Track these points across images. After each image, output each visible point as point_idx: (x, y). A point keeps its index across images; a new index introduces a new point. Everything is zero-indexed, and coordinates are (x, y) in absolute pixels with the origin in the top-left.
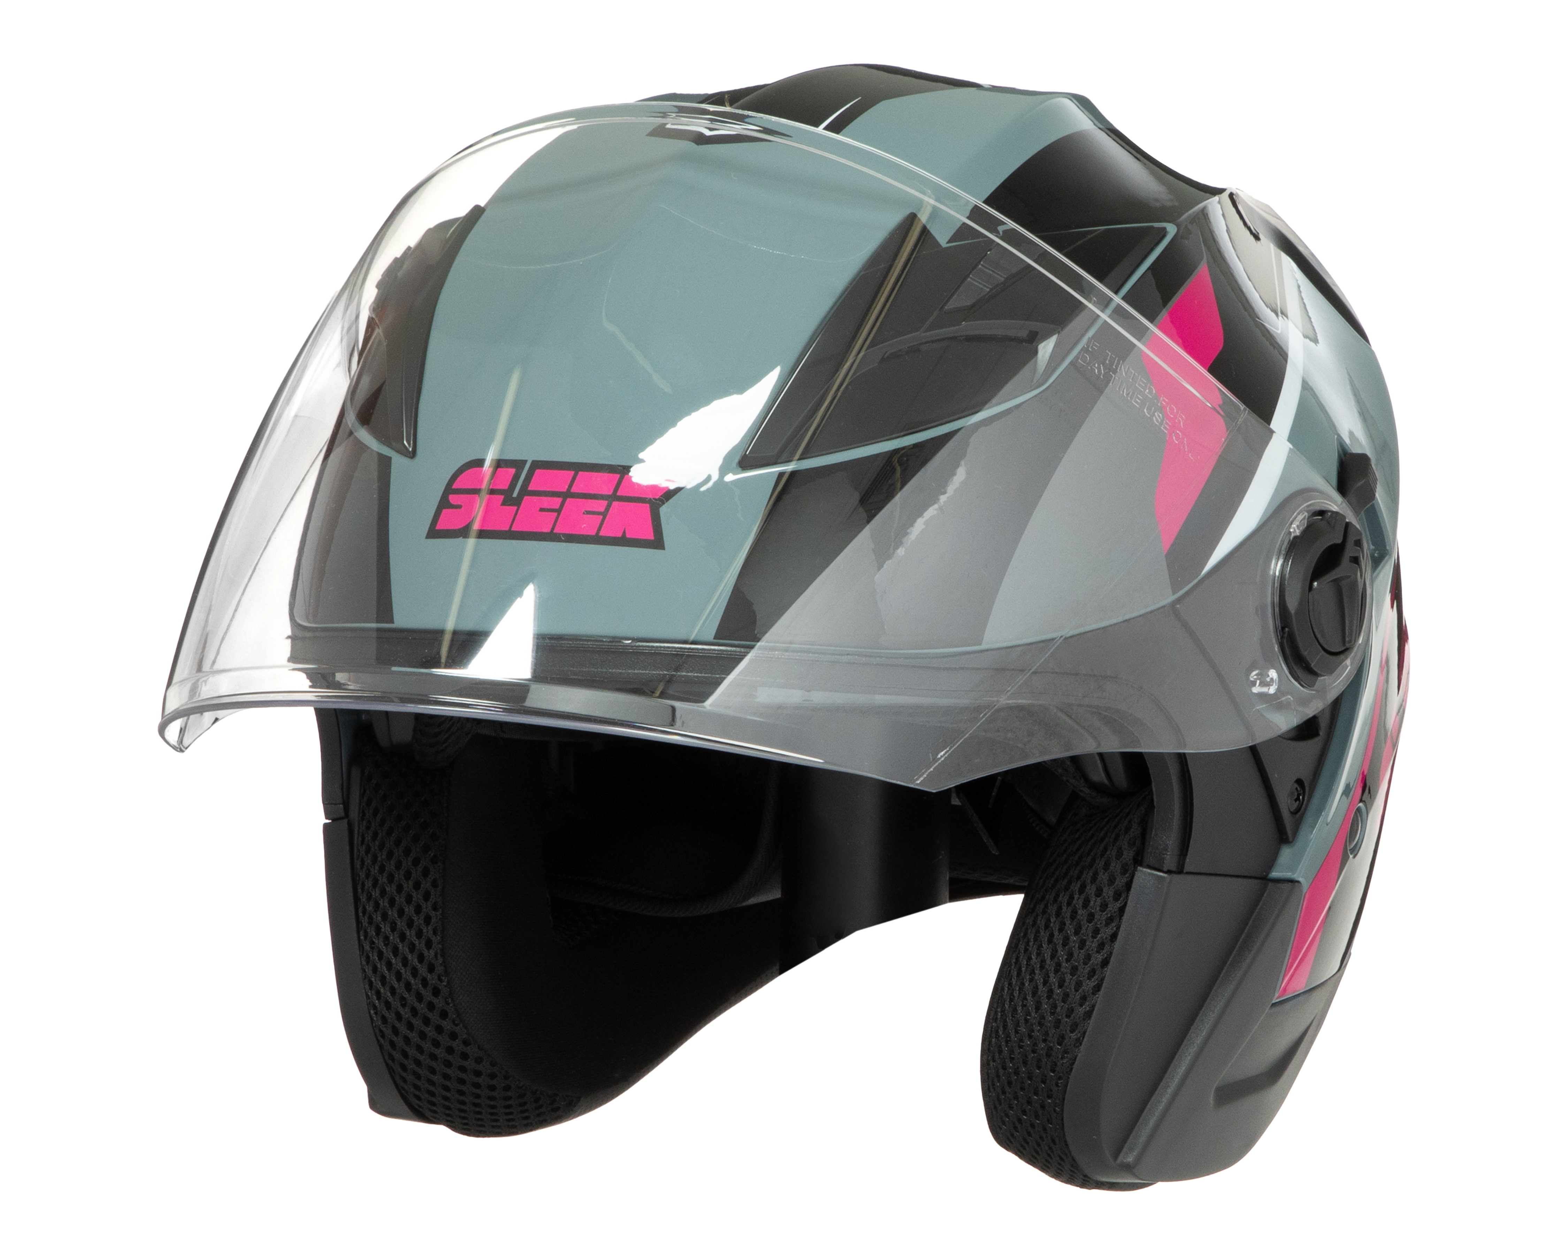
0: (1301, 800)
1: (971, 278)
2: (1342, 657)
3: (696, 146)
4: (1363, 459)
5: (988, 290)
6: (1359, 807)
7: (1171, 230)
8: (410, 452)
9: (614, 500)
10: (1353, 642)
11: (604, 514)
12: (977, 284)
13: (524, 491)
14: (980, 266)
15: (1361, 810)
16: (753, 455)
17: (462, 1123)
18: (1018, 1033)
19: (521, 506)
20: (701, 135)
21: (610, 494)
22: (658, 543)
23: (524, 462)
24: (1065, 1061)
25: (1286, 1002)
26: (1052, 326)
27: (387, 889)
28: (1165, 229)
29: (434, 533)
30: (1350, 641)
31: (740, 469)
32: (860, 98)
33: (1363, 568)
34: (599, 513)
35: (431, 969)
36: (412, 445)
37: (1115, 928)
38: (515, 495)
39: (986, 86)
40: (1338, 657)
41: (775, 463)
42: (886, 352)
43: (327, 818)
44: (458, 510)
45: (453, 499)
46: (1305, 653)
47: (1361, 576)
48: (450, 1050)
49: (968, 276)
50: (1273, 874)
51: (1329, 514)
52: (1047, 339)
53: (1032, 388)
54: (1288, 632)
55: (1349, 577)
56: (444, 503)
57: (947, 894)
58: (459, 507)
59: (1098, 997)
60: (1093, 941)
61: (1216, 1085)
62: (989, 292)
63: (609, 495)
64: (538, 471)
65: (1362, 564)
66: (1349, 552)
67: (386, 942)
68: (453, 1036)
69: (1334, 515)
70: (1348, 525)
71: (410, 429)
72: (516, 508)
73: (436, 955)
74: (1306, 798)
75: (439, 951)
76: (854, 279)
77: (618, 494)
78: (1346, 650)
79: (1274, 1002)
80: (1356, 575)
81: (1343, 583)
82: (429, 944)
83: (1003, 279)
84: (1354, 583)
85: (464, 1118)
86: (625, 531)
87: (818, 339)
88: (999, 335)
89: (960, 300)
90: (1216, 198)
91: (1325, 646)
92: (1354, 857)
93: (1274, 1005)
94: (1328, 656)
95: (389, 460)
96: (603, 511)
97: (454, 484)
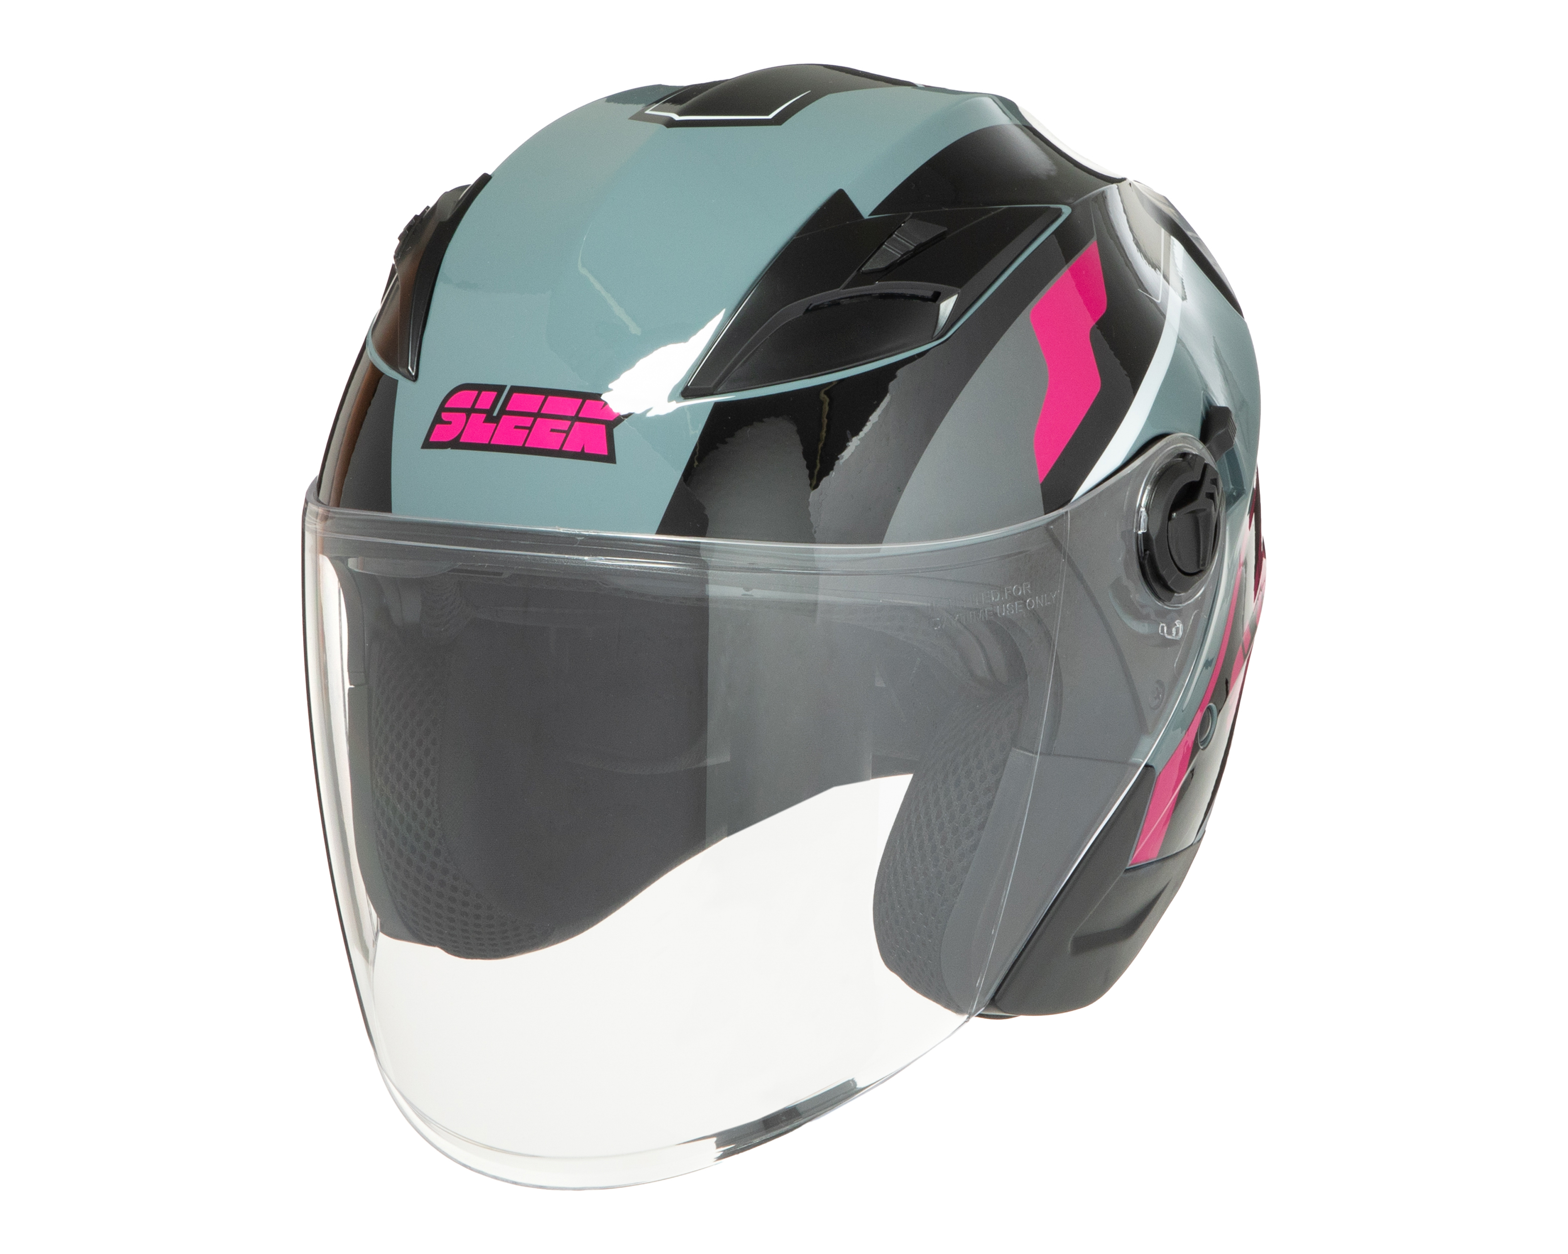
0: (1161, 698)
1: (886, 245)
2: (1196, 577)
3: (666, 128)
4: (1225, 411)
5: (899, 256)
6: (1210, 706)
7: (1066, 211)
8: (412, 376)
9: (576, 421)
10: (1206, 565)
11: (567, 433)
12: (891, 251)
13: (503, 411)
14: (894, 236)
15: (1212, 708)
16: (693, 387)
17: (453, 946)
18: (906, 880)
19: (500, 423)
20: (671, 119)
21: (573, 415)
22: (610, 458)
23: (504, 387)
24: (944, 907)
25: (1140, 869)
26: (955, 288)
27: (395, 745)
28: (1060, 209)
29: (428, 444)
30: (1204, 565)
31: (682, 398)
32: (810, 91)
33: (1218, 502)
34: (564, 432)
35: (428, 813)
36: (415, 370)
37: (991, 797)
38: (495, 414)
39: (919, 86)
40: (1192, 577)
41: (711, 394)
42: (811, 305)
43: (351, 684)
44: (449, 425)
45: (444, 416)
46: (1164, 573)
47: (1215, 509)
48: (442, 883)
49: (883, 244)
50: (1133, 759)
51: (1190, 456)
52: (948, 299)
53: (934, 339)
54: (1149, 554)
55: (1205, 510)
56: (437, 420)
57: (870, 772)
58: (450, 423)
59: (974, 856)
60: (972, 807)
61: (1074, 935)
62: (900, 258)
63: (572, 417)
64: (515, 395)
65: (1217, 501)
66: (1206, 488)
67: (393, 790)
68: (445, 871)
69: (1194, 458)
70: (1206, 466)
71: (415, 357)
72: (495, 424)
73: (432, 803)
74: (1165, 697)
75: (435, 799)
76: (787, 243)
77: (579, 416)
78: (1201, 571)
79: (1127, 868)
80: (1211, 508)
81: (1200, 515)
82: (427, 793)
83: (913, 247)
84: (1208, 516)
85: (455, 942)
86: (584, 447)
87: (753, 291)
88: (907, 294)
89: (875, 263)
90: (1115, 186)
91: (1181, 568)
92: (1204, 749)
93: (1127, 871)
94: (1183, 576)
95: (395, 382)
96: (566, 429)
97: (447, 404)
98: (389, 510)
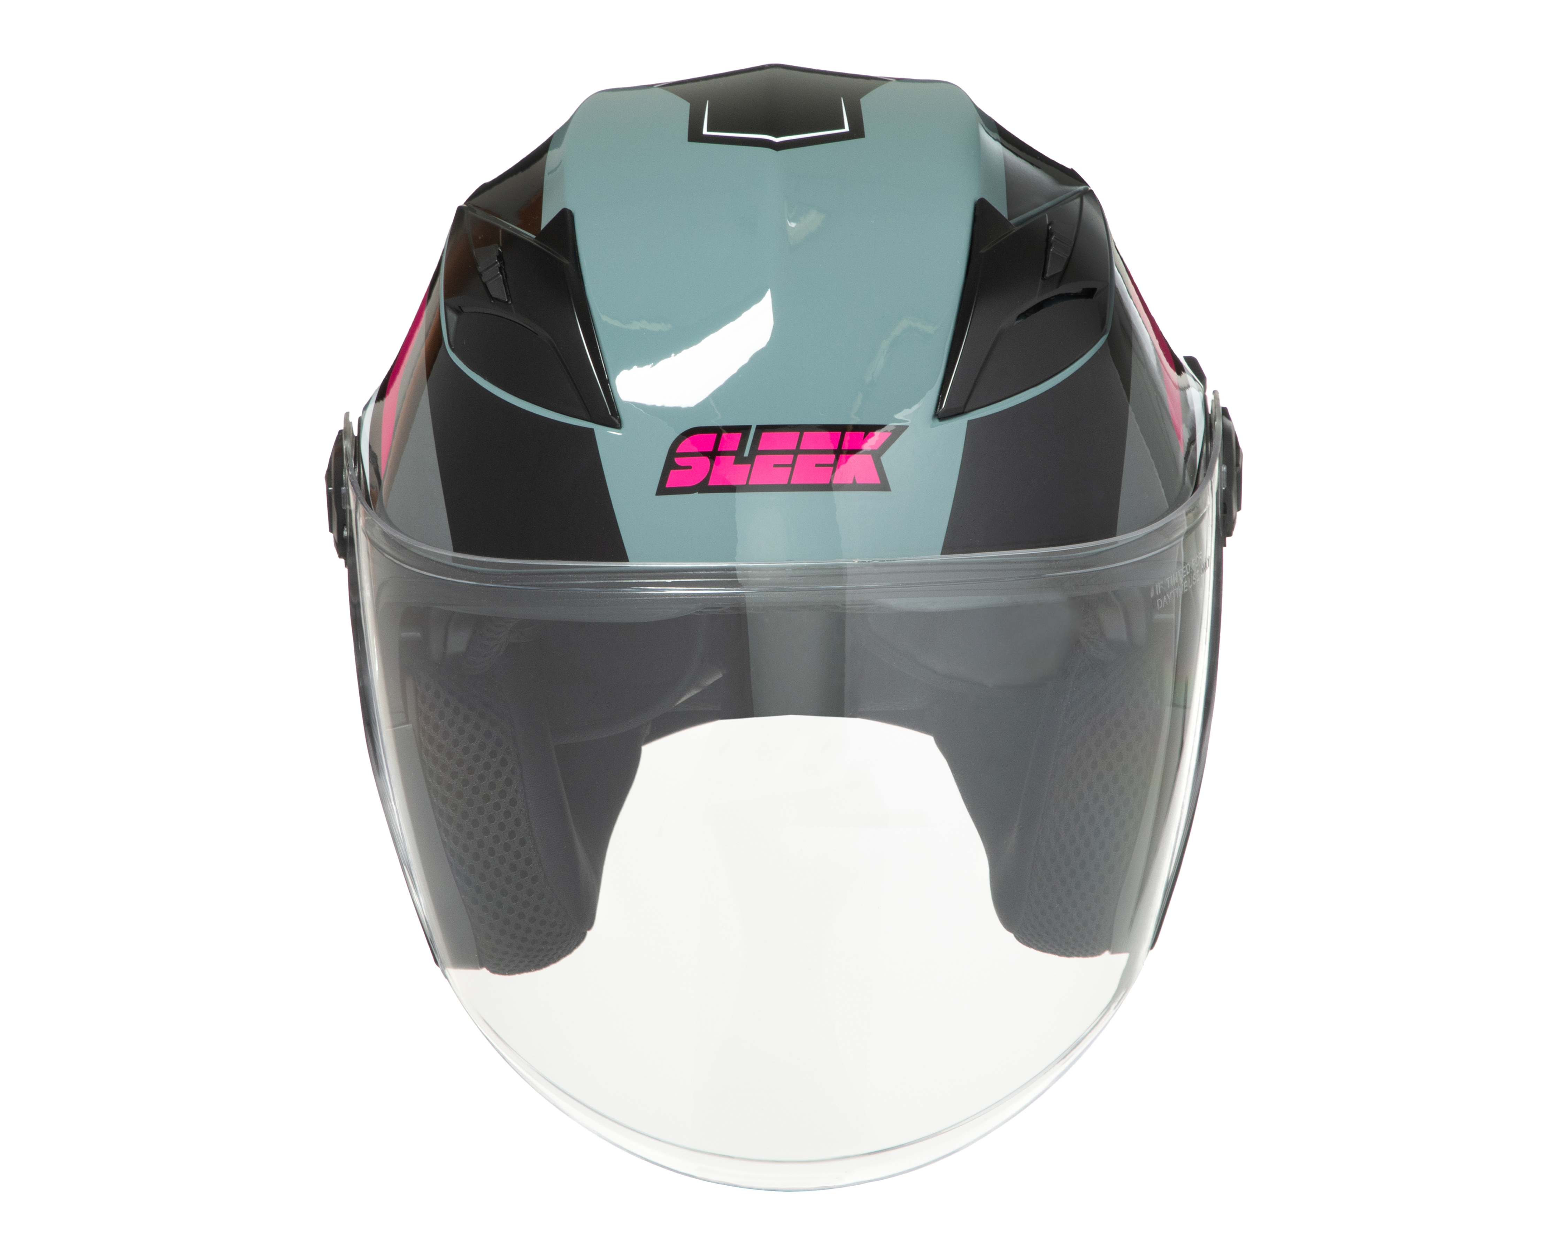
8: (613, 425)
9: (840, 454)
11: (833, 466)
12: (1059, 254)
13: (754, 451)
19: (755, 463)
21: (836, 448)
22: (883, 486)
23: (748, 428)
29: (663, 490)
31: (938, 420)
34: (829, 465)
36: (612, 417)
38: (746, 454)
41: (963, 413)
44: (688, 470)
45: (678, 461)
56: (670, 465)
58: (689, 467)
63: (835, 450)
64: (763, 434)
72: (750, 465)
77: (843, 448)
86: (854, 478)
95: (591, 432)
96: (833, 463)
97: (678, 449)
98: (625, 559)
